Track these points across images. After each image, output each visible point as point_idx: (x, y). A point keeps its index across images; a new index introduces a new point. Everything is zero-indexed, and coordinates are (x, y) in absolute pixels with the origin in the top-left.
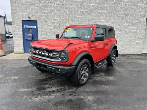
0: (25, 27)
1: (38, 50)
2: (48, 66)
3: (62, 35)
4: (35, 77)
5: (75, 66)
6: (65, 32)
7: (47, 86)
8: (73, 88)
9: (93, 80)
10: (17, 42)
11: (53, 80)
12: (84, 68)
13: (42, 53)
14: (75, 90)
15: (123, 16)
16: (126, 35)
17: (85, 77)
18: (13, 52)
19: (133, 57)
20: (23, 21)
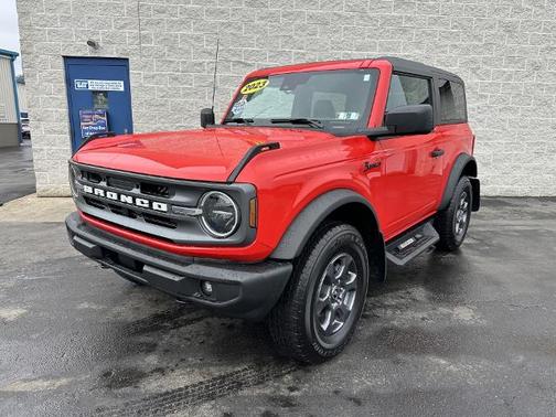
0: (80, 85)
1: (103, 184)
2: (151, 265)
3: (229, 112)
4: (104, 312)
5: (290, 267)
6: (244, 100)
7: (152, 360)
8: (278, 377)
9: (378, 325)
10: (45, 148)
11: (182, 329)
12: (335, 273)
13: (119, 197)
14: (292, 389)
15: (493, 32)
16: (504, 116)
17: (338, 314)
18: (31, 190)
19: (537, 207)
20: (70, 62)
